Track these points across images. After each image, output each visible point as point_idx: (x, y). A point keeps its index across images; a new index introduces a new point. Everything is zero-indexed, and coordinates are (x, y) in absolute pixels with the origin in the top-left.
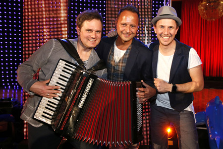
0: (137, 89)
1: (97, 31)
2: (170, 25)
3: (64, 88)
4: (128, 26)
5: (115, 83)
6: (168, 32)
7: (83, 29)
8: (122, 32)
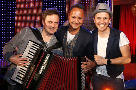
0: (81, 62)
1: (56, 23)
2: (105, 17)
3: (31, 60)
4: (77, 18)
5: (66, 58)
6: (103, 21)
7: (46, 21)
8: (72, 23)
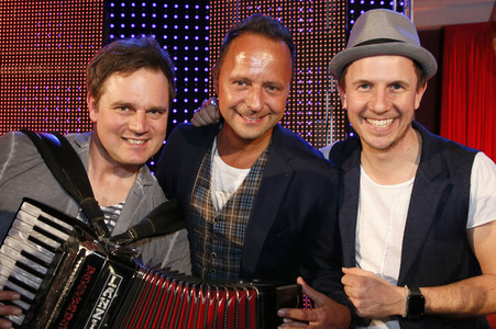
0: (281, 312)
1: (154, 110)
2: (395, 77)
3: (32, 296)
4: (256, 86)
5: (205, 294)
6: (384, 101)
7: (106, 101)
8: (234, 108)
